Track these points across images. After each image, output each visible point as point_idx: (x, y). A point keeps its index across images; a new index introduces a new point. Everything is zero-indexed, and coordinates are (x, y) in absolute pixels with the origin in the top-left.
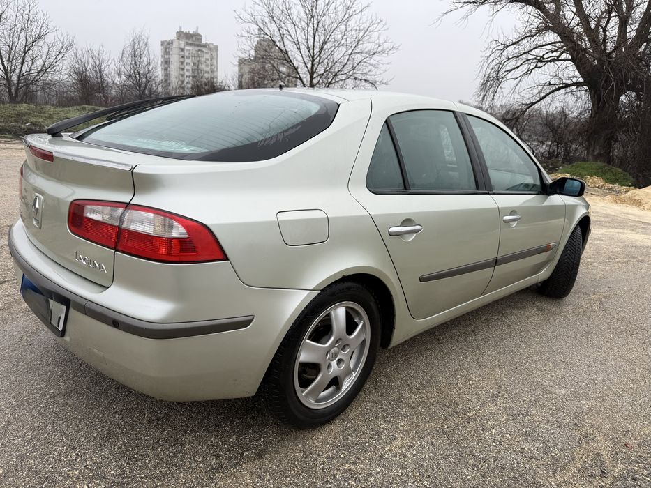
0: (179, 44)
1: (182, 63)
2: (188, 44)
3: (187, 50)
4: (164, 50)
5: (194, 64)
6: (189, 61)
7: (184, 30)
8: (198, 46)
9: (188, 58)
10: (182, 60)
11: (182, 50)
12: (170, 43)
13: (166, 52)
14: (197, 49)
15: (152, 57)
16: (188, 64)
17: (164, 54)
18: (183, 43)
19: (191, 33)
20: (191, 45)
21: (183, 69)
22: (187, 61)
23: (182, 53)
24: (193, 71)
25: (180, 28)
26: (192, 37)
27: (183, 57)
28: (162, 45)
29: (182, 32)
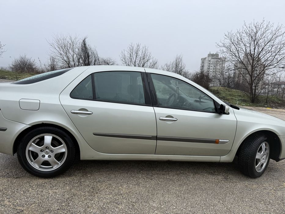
0: (209, 59)
1: (209, 66)
2: (212, 58)
3: (212, 61)
4: (202, 61)
5: (214, 66)
6: (212, 65)
7: (211, 53)
8: (217, 59)
9: (212, 64)
10: (209, 65)
11: (210, 61)
12: (205, 59)
13: (203, 62)
14: (216, 60)
15: (183, 65)
16: (211, 66)
17: (202, 63)
18: (210, 58)
19: (214, 54)
20: (214, 59)
21: (209, 69)
22: (211, 65)
23: (209, 62)
24: (214, 69)
25: (210, 52)
26: (215, 55)
27: (210, 64)
28: (201, 60)
29: (211, 54)
